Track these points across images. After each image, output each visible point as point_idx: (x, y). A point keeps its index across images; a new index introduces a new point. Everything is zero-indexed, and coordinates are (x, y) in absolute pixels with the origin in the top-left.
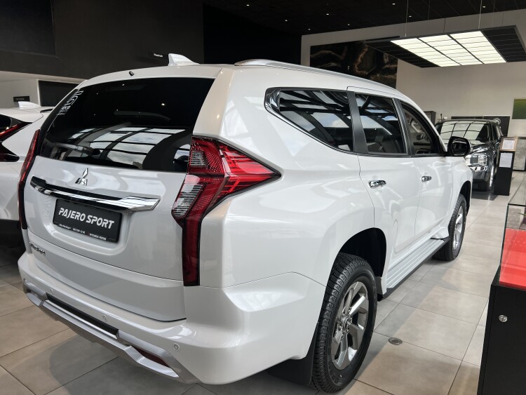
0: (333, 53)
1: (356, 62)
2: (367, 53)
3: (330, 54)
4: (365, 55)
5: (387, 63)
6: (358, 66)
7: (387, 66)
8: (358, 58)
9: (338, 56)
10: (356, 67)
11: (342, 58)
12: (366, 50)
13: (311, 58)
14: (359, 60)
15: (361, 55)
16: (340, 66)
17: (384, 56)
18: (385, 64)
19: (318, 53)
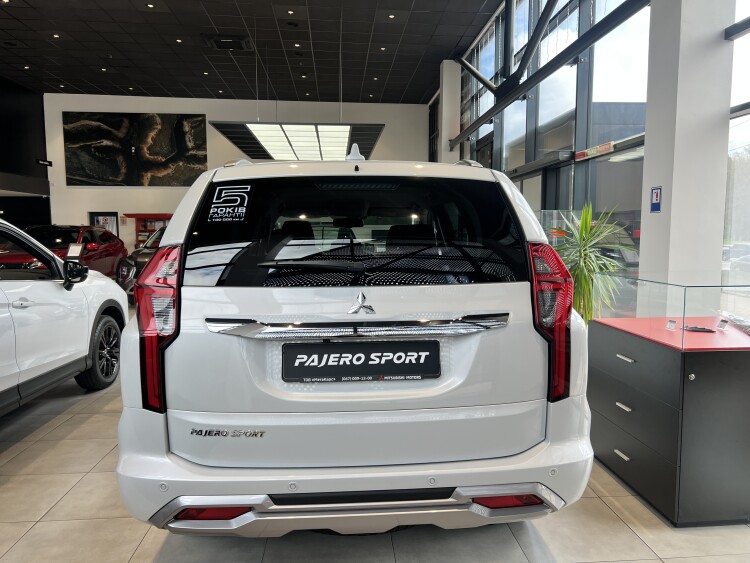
0: (105, 127)
1: (145, 143)
2: (160, 131)
3: (99, 127)
4: (157, 134)
5: (193, 149)
6: (148, 149)
7: (192, 152)
8: (146, 137)
9: (115, 132)
10: (145, 149)
11: (121, 134)
12: (159, 127)
13: (65, 130)
14: (150, 140)
15: (152, 134)
16: (118, 146)
17: (187, 139)
18: (189, 150)
19: (79, 124)
